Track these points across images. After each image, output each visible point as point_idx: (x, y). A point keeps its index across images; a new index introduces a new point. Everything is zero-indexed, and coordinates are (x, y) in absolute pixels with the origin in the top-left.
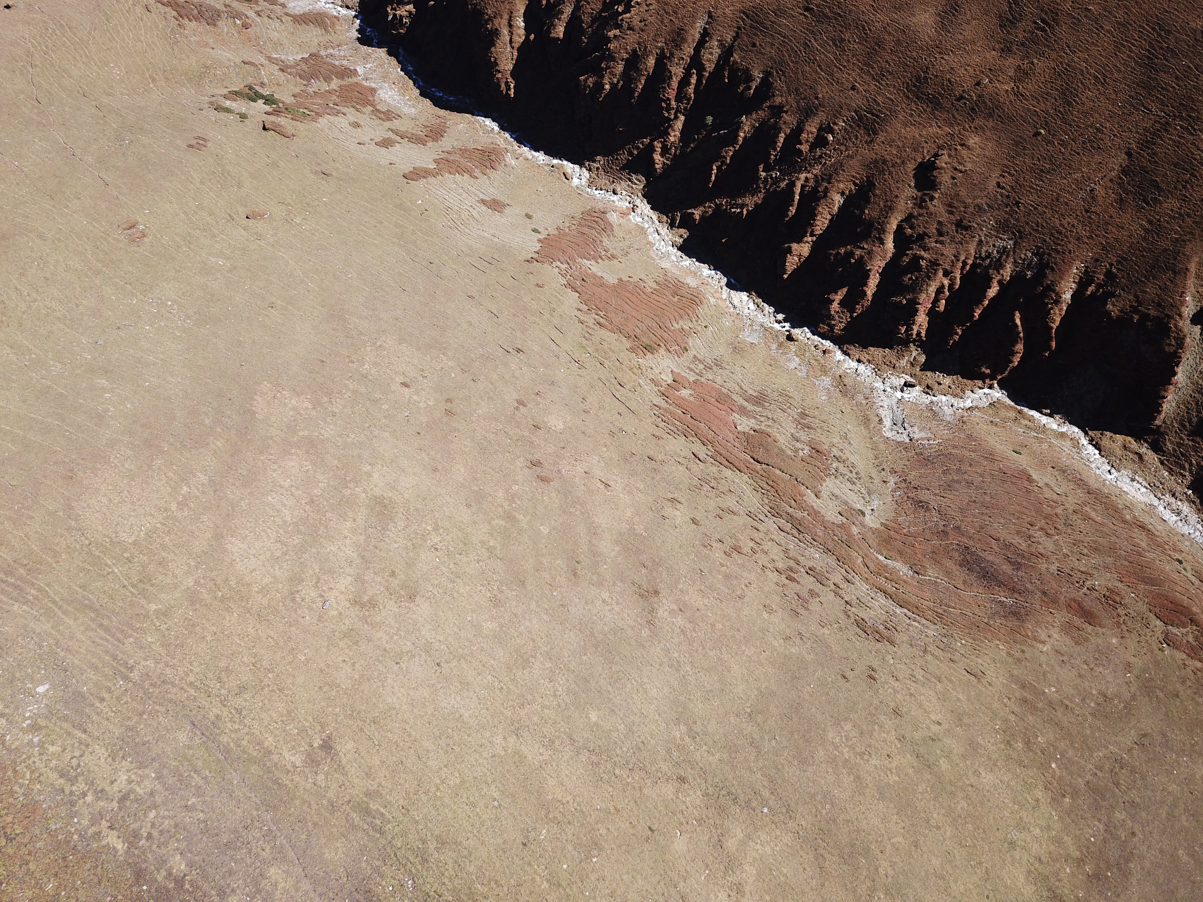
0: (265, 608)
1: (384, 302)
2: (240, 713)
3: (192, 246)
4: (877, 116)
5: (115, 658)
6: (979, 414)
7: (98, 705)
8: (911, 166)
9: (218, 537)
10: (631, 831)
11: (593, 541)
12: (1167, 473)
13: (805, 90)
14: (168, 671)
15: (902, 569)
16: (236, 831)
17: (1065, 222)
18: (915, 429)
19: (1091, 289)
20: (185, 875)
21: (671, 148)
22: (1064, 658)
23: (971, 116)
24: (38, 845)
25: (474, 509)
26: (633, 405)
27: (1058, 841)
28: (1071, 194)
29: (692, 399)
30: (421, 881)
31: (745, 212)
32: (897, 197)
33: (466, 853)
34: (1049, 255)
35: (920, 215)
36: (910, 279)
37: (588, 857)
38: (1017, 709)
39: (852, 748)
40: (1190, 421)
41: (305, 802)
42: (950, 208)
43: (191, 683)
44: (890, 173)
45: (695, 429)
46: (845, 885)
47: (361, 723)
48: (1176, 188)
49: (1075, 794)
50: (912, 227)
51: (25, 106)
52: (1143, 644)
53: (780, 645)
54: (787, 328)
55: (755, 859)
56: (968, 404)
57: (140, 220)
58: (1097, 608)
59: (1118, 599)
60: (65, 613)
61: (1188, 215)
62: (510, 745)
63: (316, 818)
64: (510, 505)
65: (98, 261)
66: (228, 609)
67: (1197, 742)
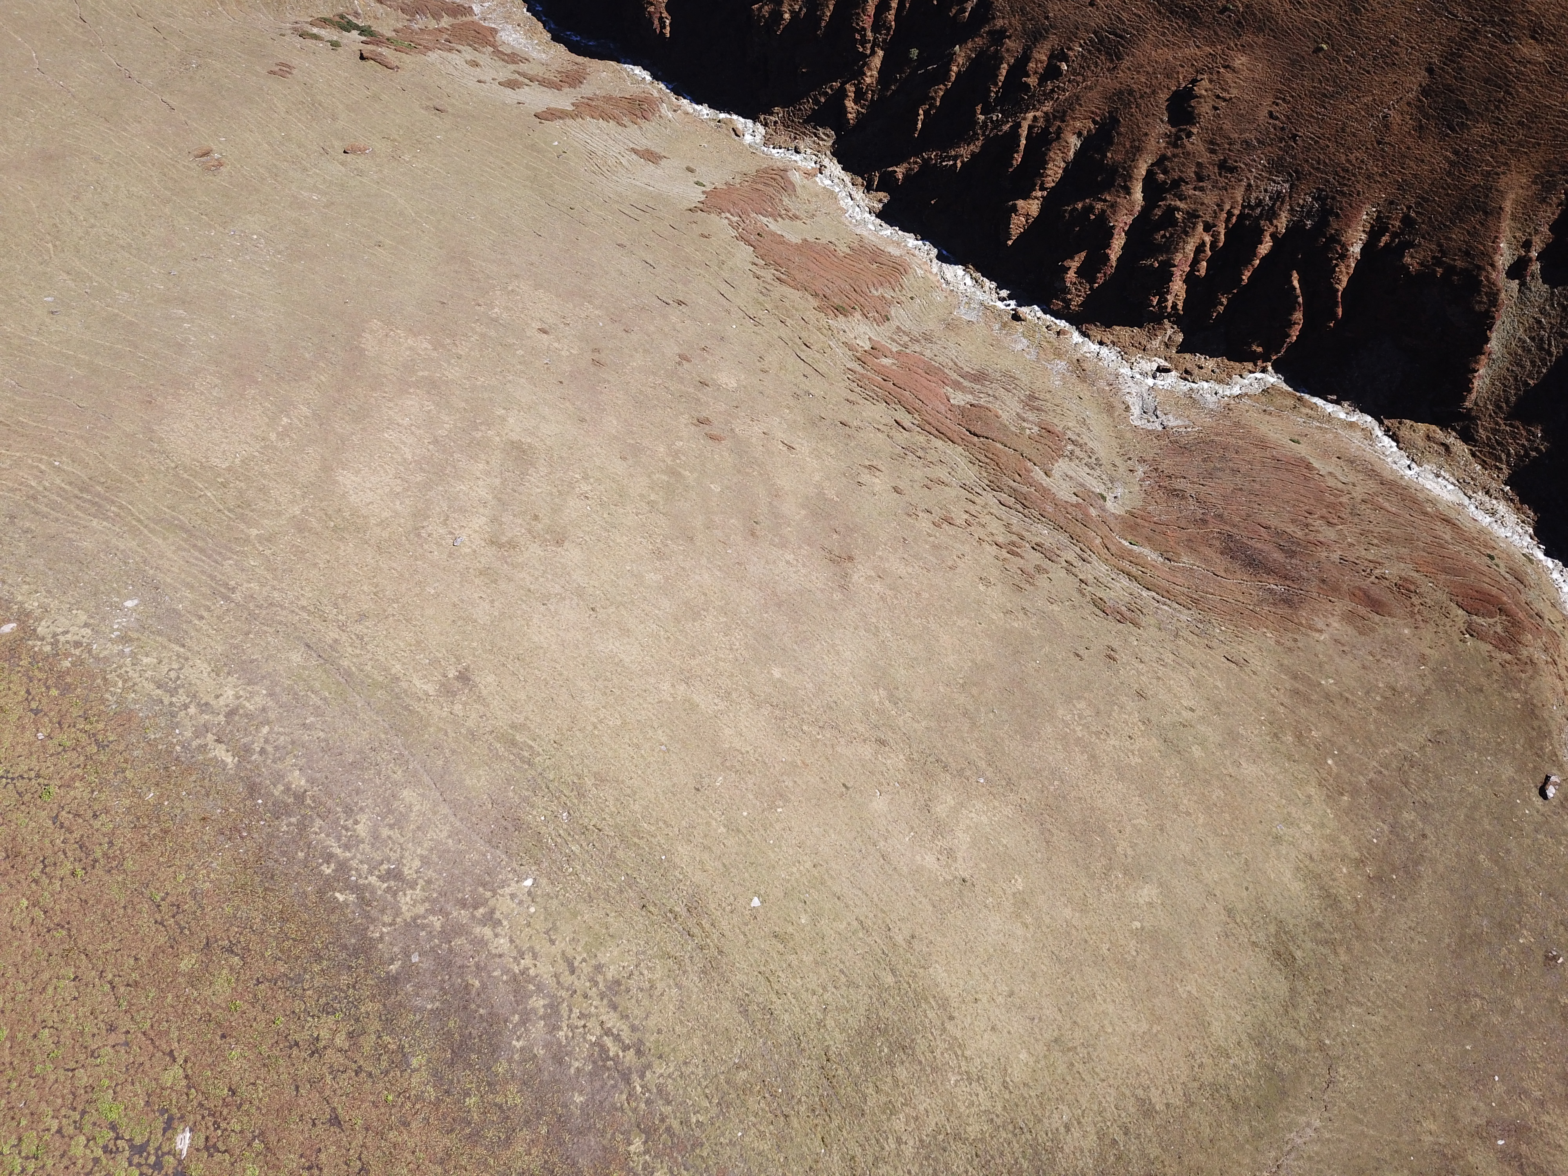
0: (385, 541)
1: (515, 246)
2: (362, 639)
3: (279, 179)
4: (1121, 37)
5: (212, 578)
6: (1249, 402)
7: (197, 622)
8: (1163, 96)
9: (327, 468)
10: (822, 786)
11: (775, 503)
12: (1479, 467)
13: (1033, 9)
14: (276, 594)
15: (1151, 555)
16: (361, 752)
17: (1352, 157)
18: (1170, 417)
19: (1385, 239)
20: (306, 791)
21: (866, 92)
22: (1345, 648)
23: (1237, 31)
24: (135, 753)
25: (630, 462)
26: (822, 368)
27: (1333, 840)
28: (1360, 122)
29: (894, 367)
30: (578, 814)
31: (959, 165)
32: (1146, 134)
33: (629, 791)
34: (1333, 198)
35: (1174, 156)
36: (1164, 236)
37: (772, 807)
38: (1287, 701)
39: (1087, 727)
40: (1507, 402)
41: (440, 729)
42: (1212, 146)
43: (303, 607)
44: (1138, 106)
45: (898, 396)
46: (1076, 861)
47: (503, 659)
48: (1487, 109)
49: (1355, 792)
50: (1165, 172)
51: (67, 24)
52: (1441, 635)
53: (999, 619)
54: (1013, 306)
55: (969, 827)
56: (1236, 391)
57: (214, 147)
58: (1386, 597)
59: (1412, 588)
60: (151, 531)
61: (1503, 142)
62: (679, 693)
63: (454, 746)
64: (673, 461)
65: (166, 188)
66: (342, 539)
67: (1503, 740)
